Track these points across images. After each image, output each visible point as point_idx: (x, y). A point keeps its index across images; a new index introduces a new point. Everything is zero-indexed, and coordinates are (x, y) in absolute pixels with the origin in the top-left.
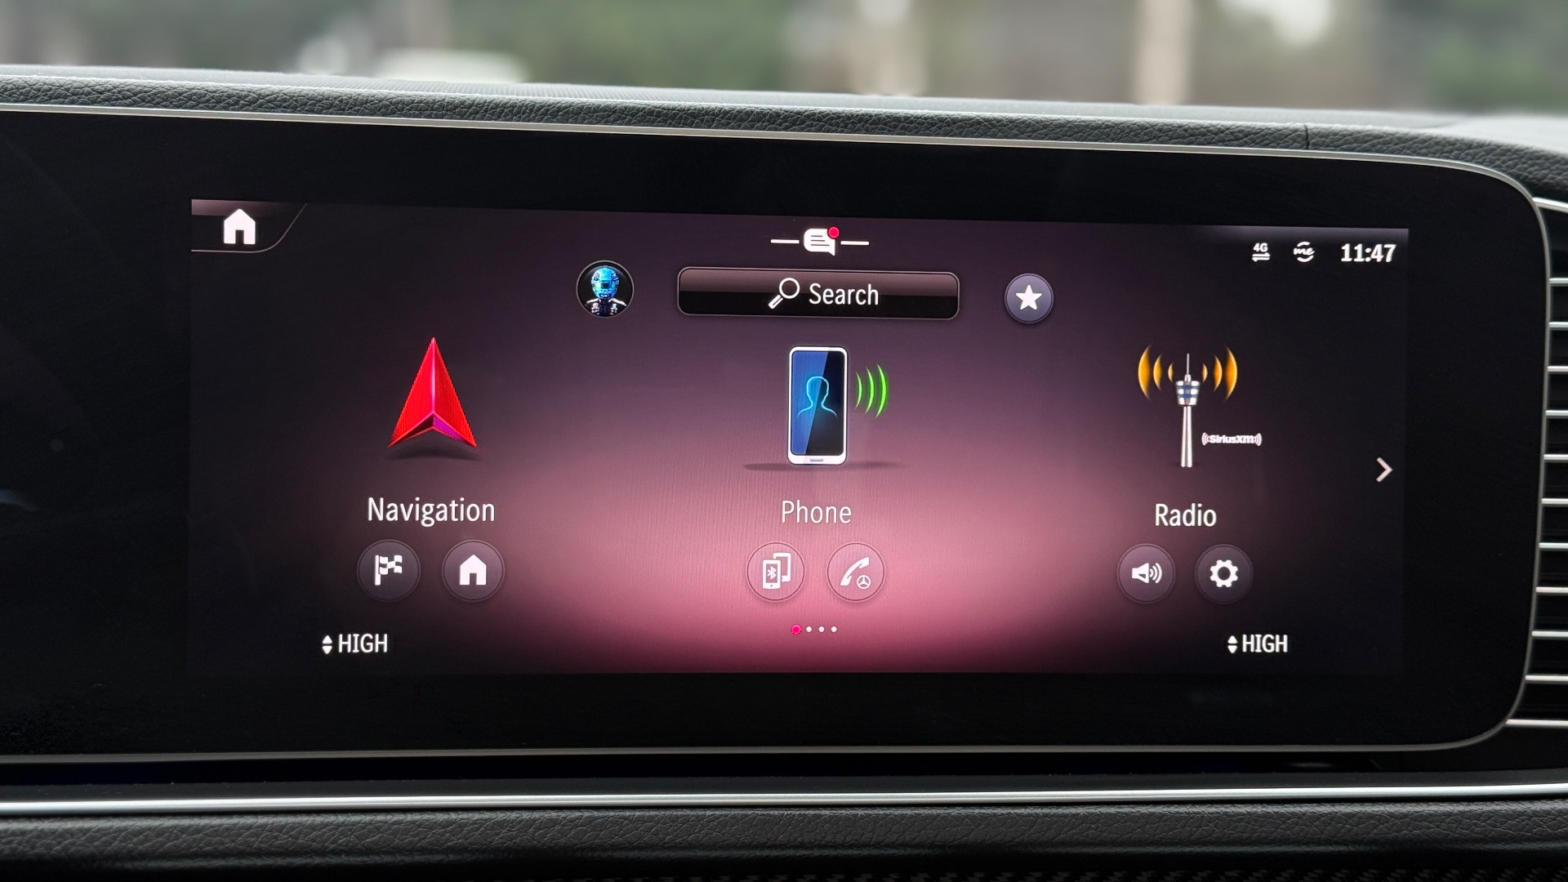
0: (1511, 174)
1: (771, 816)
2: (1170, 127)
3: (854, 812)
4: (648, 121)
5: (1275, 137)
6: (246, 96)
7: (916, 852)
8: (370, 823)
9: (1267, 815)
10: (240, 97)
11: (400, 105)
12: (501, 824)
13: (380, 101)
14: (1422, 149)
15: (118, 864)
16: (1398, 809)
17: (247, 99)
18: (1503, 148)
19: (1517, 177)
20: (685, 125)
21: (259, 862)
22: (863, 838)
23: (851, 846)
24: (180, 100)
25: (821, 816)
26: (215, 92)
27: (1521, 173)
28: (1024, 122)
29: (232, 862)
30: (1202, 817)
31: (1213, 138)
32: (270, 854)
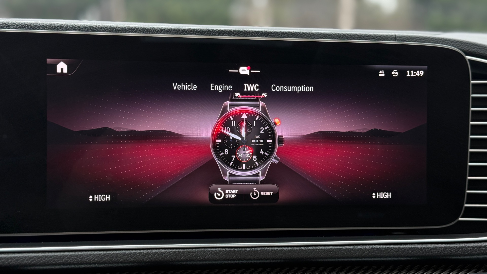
0: (459, 49)
1: (231, 250)
2: (353, 35)
3: (257, 249)
4: (190, 34)
5: (386, 38)
6: (64, 26)
7: (276, 261)
8: (105, 254)
9: (385, 248)
10: (62, 27)
11: (112, 29)
12: (146, 254)
13: (106, 28)
14: (431, 41)
15: (26, 268)
16: (426, 246)
17: (64, 27)
18: (456, 41)
19: (461, 50)
20: (202, 35)
21: (70, 267)
22: (260, 257)
23: (256, 260)
24: (43, 27)
25: (246, 250)
26: (54, 25)
27: (462, 48)
28: (307, 33)
29: (62, 267)
30: (365, 249)
31: (367, 38)
32: (73, 264)
